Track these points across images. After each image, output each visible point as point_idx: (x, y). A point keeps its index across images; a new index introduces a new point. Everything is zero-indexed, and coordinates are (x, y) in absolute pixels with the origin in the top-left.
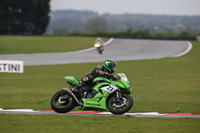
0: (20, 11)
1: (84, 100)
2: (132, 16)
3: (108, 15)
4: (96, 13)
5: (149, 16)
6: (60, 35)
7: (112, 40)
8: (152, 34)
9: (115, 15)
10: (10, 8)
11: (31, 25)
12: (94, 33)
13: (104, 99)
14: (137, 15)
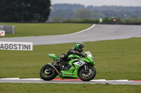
0: (29, 5)
1: (62, 71)
2: (109, 7)
3: (92, 7)
4: (83, 6)
5: (120, 7)
6: (58, 22)
7: (94, 25)
8: (123, 20)
9: (96, 7)
10: (23, 4)
11: (37, 15)
12: (82, 20)
13: (76, 71)
14: (112, 7)
